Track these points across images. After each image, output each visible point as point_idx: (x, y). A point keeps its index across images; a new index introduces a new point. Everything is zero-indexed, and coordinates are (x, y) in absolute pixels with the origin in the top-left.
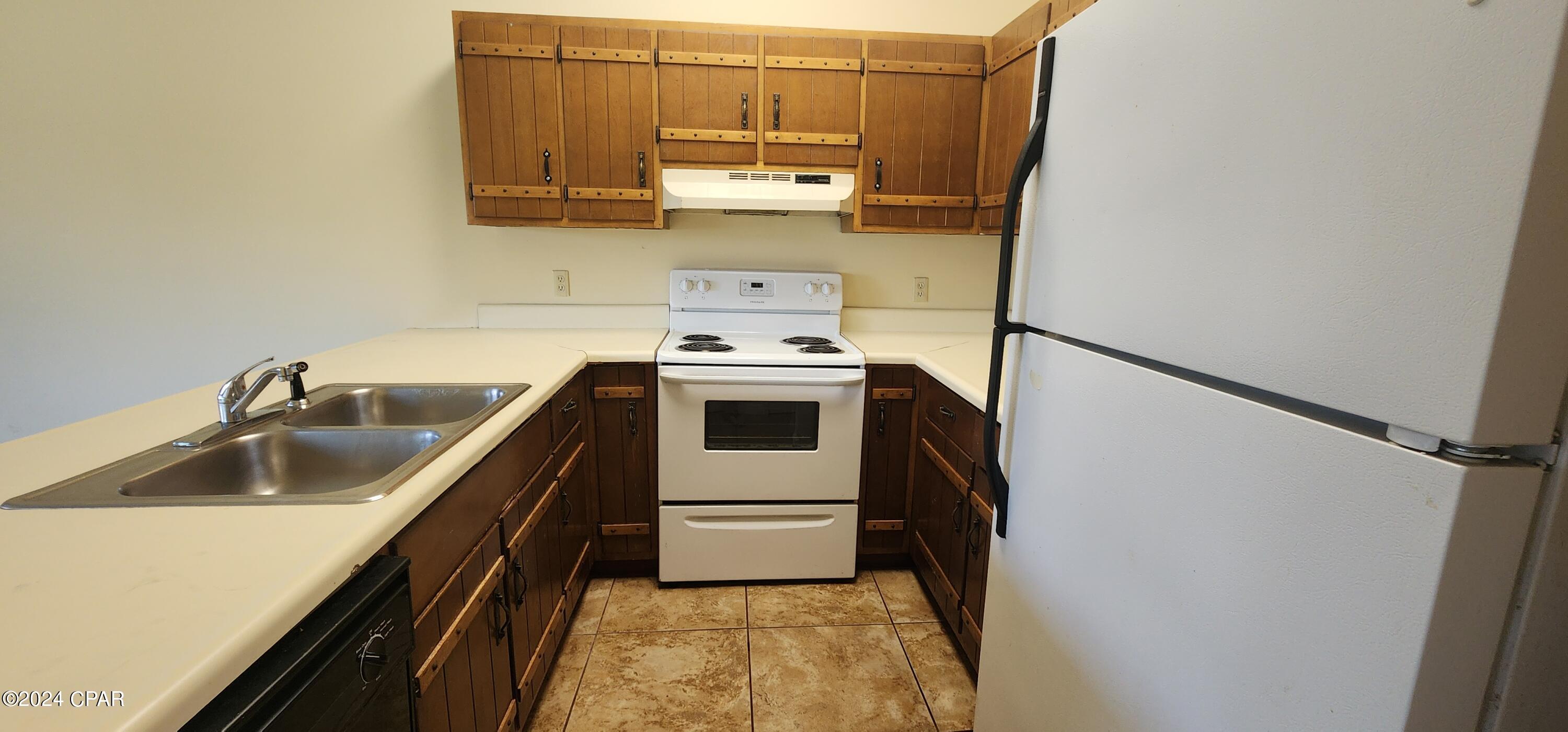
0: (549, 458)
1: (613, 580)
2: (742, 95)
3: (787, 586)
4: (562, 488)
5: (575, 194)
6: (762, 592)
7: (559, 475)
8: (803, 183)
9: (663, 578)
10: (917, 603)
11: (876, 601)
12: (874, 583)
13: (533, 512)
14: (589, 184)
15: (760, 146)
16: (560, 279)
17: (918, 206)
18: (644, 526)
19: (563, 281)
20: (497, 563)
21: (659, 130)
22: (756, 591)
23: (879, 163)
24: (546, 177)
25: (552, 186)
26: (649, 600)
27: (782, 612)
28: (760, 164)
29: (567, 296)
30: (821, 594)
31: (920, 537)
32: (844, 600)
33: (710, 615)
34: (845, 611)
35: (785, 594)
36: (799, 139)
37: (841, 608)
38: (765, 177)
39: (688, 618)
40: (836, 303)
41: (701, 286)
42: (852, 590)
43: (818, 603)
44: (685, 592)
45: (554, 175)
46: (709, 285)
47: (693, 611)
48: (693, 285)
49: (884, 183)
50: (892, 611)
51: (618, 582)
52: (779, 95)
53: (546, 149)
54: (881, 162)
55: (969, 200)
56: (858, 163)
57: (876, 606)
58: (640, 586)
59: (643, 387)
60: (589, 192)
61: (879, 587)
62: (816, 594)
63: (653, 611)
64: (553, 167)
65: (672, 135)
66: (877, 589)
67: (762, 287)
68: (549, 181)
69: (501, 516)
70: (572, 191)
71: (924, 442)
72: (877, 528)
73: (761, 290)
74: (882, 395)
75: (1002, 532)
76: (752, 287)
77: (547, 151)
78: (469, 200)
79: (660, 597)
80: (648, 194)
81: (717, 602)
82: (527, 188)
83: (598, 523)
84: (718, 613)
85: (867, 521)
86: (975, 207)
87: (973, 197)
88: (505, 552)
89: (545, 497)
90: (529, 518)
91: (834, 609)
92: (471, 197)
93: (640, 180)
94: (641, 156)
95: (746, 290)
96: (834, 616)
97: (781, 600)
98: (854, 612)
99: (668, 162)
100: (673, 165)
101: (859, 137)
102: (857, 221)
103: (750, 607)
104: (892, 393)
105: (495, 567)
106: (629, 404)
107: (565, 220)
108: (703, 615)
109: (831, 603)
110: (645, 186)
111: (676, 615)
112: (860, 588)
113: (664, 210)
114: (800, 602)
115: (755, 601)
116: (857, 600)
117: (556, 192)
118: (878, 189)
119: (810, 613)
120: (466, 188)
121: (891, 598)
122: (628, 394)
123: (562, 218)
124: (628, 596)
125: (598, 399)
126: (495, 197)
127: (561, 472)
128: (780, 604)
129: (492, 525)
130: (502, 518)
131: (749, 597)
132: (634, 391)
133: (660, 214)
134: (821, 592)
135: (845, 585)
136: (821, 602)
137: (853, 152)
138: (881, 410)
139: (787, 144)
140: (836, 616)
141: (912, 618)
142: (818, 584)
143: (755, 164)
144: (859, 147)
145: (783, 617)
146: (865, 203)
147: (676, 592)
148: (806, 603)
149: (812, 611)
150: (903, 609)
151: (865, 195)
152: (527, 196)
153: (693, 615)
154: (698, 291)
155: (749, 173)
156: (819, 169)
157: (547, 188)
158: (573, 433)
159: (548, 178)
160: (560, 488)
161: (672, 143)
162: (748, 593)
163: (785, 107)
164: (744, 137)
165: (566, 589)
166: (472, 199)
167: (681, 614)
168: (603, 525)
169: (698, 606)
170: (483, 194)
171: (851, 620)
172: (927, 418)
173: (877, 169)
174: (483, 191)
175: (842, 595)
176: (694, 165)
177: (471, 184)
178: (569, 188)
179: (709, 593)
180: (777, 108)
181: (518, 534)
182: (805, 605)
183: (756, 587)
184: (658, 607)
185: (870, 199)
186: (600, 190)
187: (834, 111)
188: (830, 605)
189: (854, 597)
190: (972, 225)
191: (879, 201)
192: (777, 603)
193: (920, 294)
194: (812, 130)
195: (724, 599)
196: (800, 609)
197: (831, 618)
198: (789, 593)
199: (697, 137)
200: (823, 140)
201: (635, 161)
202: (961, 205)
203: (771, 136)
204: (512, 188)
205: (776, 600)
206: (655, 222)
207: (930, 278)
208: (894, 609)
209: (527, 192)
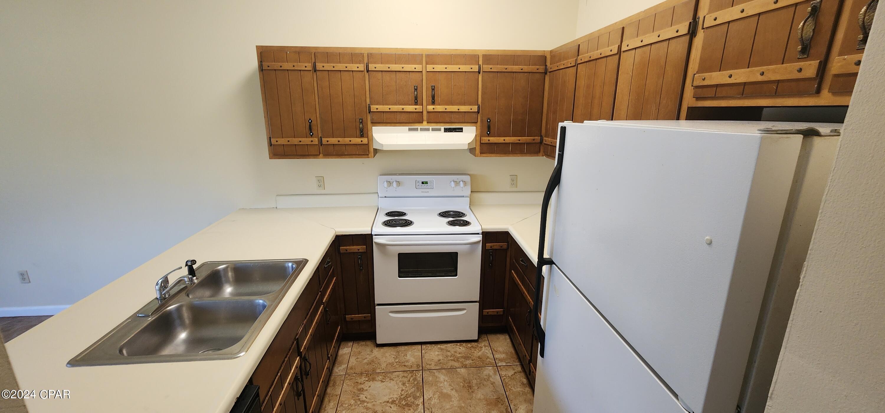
0: (319, 294)
1: (353, 342)
2: (415, 86)
3: (442, 344)
4: (326, 307)
5: (326, 142)
6: (430, 348)
7: (324, 301)
8: (448, 132)
9: (379, 342)
10: (509, 354)
11: (488, 352)
12: (488, 342)
13: (312, 327)
14: (333, 137)
15: (425, 113)
16: (319, 181)
17: (510, 143)
18: (368, 316)
19: (321, 182)
20: (296, 361)
21: (370, 107)
22: (427, 348)
23: (489, 120)
24: (310, 133)
25: (314, 138)
26: (372, 354)
27: (440, 360)
28: (425, 123)
29: (323, 190)
30: (460, 349)
31: (511, 321)
32: (472, 352)
33: (403, 363)
34: (472, 359)
35: (442, 349)
36: (446, 109)
37: (470, 357)
38: (428, 130)
39: (391, 364)
40: (467, 191)
41: (395, 184)
42: (476, 346)
43: (459, 354)
44: (390, 349)
45: (315, 132)
46: (399, 183)
47: (394, 360)
48: (390, 184)
49: (492, 131)
50: (497, 358)
51: (355, 343)
52: (434, 86)
53: (310, 119)
54: (490, 120)
55: (538, 139)
56: (478, 121)
57: (488, 355)
58: (367, 346)
59: (365, 246)
60: (333, 141)
61: (490, 344)
62: (457, 349)
63: (374, 360)
64: (314, 128)
65: (377, 109)
66: (489, 345)
67: (428, 184)
68: (312, 135)
69: (297, 337)
70: (324, 140)
71: (512, 272)
72: (489, 314)
73: (427, 186)
74: (491, 247)
75: (542, 355)
76: (422, 184)
77: (310, 120)
78: (270, 146)
79: (377, 352)
80: (365, 140)
81: (406, 355)
82: (300, 139)
83: (344, 315)
84: (407, 361)
85: (484, 310)
86: (541, 142)
87: (540, 137)
88: (300, 354)
89: (317, 316)
90: (310, 331)
91: (466, 358)
92: (270, 144)
93: (361, 133)
94: (361, 121)
95: (419, 185)
96: (466, 362)
97: (440, 353)
98: (477, 359)
99: (375, 123)
100: (378, 125)
101: (478, 107)
102: (478, 151)
103: (424, 357)
104: (496, 245)
105: (295, 364)
106: (359, 255)
107: (321, 155)
108: (399, 362)
109: (465, 354)
110: (363, 137)
111: (386, 363)
112: (480, 345)
113: (374, 149)
114: (449, 354)
115: (426, 353)
116: (479, 352)
117: (316, 141)
118: (488, 134)
119: (454, 360)
120: (268, 140)
121: (496, 350)
122: (358, 250)
123: (319, 155)
124: (361, 352)
125: (342, 253)
126: (283, 145)
127: (325, 299)
128: (439, 355)
129: (293, 343)
130: (297, 338)
131: (423, 351)
132: (361, 248)
133: (372, 150)
134: (460, 347)
135: (473, 343)
136: (460, 354)
137: (475, 115)
138: (490, 255)
139: (439, 112)
140: (468, 362)
141: (507, 362)
142: (459, 343)
143: (422, 123)
144: (478, 112)
145: (441, 363)
146: (481, 142)
147: (385, 349)
148: (452, 354)
149: (455, 359)
150: (502, 357)
151: (481, 138)
152: (301, 143)
153: (394, 362)
154: (393, 187)
155: (419, 127)
156: (457, 124)
157: (311, 139)
158: (330, 275)
159: (311, 134)
160: (325, 307)
161: (377, 113)
162: (422, 349)
163: (438, 93)
164: (416, 109)
165: (329, 356)
166: (271, 146)
167: (388, 362)
168: (347, 316)
169: (397, 357)
170: (277, 143)
171: (476, 364)
172: (514, 260)
173: (488, 124)
174: (277, 141)
175: (471, 349)
176: (389, 124)
177: (270, 138)
178: (322, 139)
179: (402, 349)
180: (433, 93)
181: (305, 342)
182: (451, 356)
183: (427, 345)
184: (376, 358)
185: (484, 140)
186: (339, 139)
187: (464, 94)
188: (464, 355)
189: (477, 351)
190: (540, 152)
191: (489, 141)
192: (437, 355)
193: (513, 184)
194: (452, 104)
195: (410, 352)
196: (450, 358)
197: (465, 363)
198: (444, 348)
199: (391, 109)
200: (459, 110)
201: (358, 124)
202: (534, 142)
203: (430, 108)
204: (292, 139)
205: (437, 353)
206: (369, 155)
207: (518, 175)
208: (497, 357)
209: (300, 141)
